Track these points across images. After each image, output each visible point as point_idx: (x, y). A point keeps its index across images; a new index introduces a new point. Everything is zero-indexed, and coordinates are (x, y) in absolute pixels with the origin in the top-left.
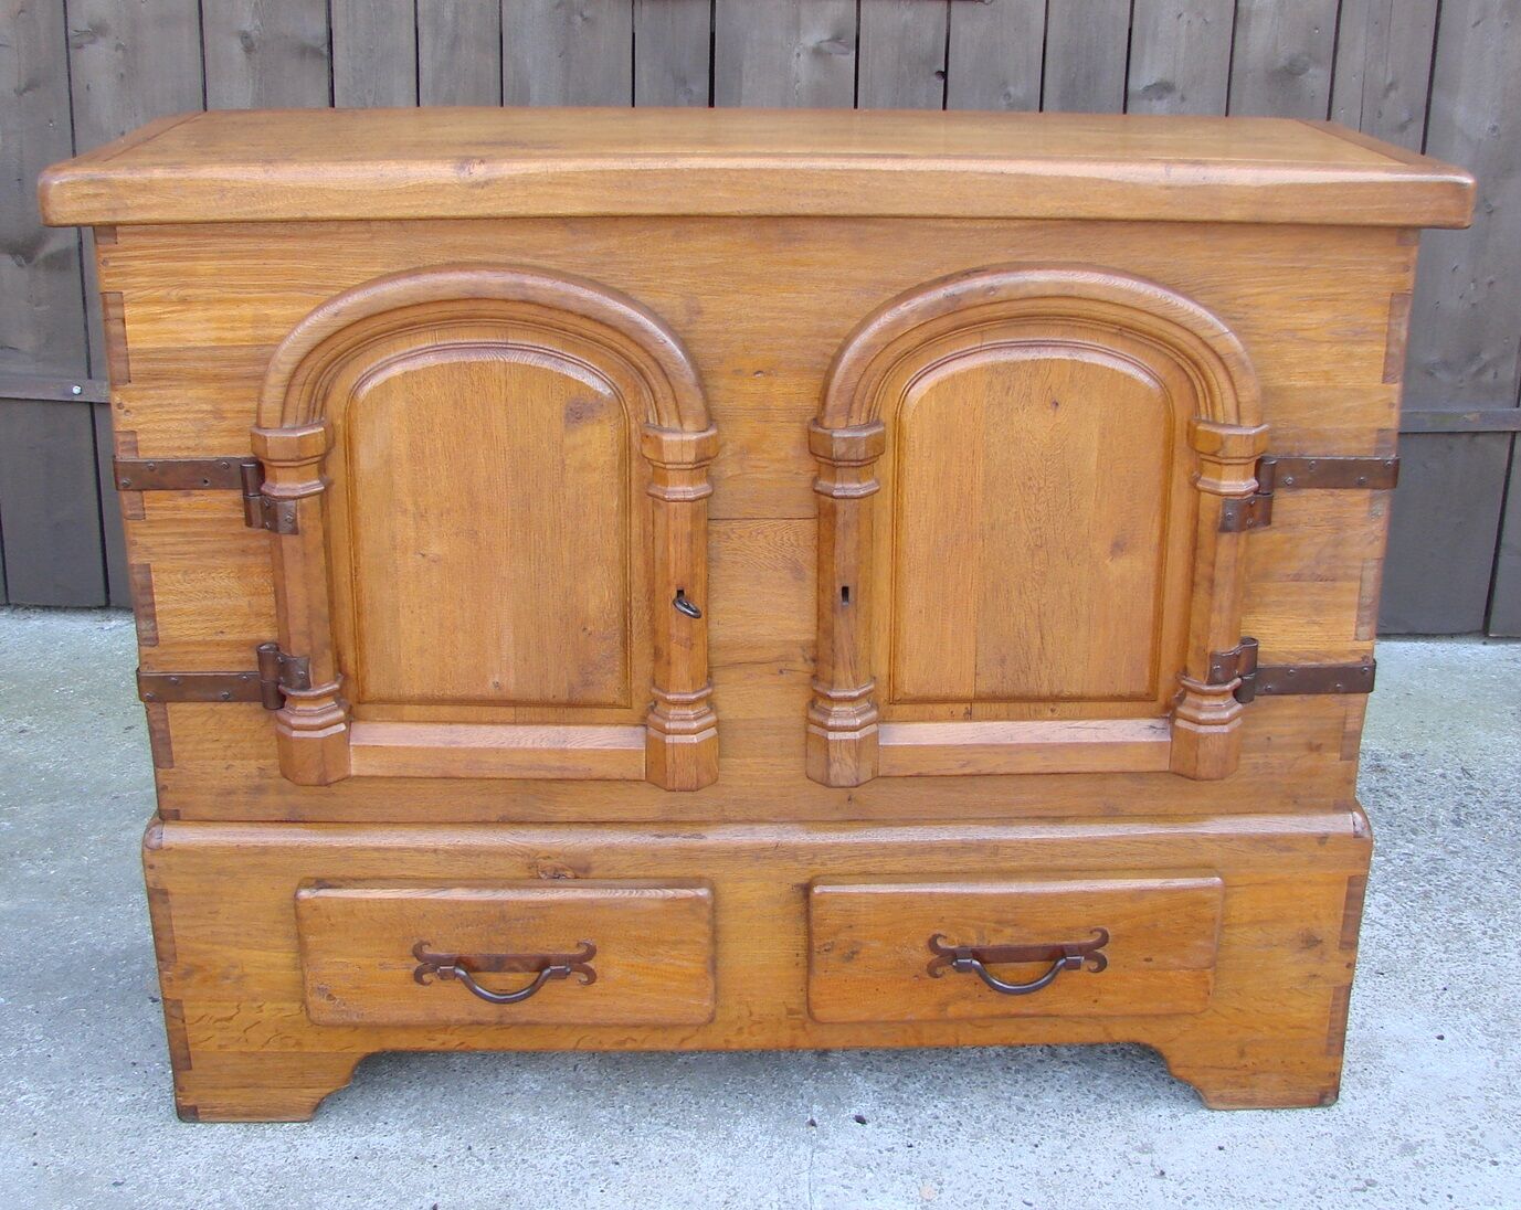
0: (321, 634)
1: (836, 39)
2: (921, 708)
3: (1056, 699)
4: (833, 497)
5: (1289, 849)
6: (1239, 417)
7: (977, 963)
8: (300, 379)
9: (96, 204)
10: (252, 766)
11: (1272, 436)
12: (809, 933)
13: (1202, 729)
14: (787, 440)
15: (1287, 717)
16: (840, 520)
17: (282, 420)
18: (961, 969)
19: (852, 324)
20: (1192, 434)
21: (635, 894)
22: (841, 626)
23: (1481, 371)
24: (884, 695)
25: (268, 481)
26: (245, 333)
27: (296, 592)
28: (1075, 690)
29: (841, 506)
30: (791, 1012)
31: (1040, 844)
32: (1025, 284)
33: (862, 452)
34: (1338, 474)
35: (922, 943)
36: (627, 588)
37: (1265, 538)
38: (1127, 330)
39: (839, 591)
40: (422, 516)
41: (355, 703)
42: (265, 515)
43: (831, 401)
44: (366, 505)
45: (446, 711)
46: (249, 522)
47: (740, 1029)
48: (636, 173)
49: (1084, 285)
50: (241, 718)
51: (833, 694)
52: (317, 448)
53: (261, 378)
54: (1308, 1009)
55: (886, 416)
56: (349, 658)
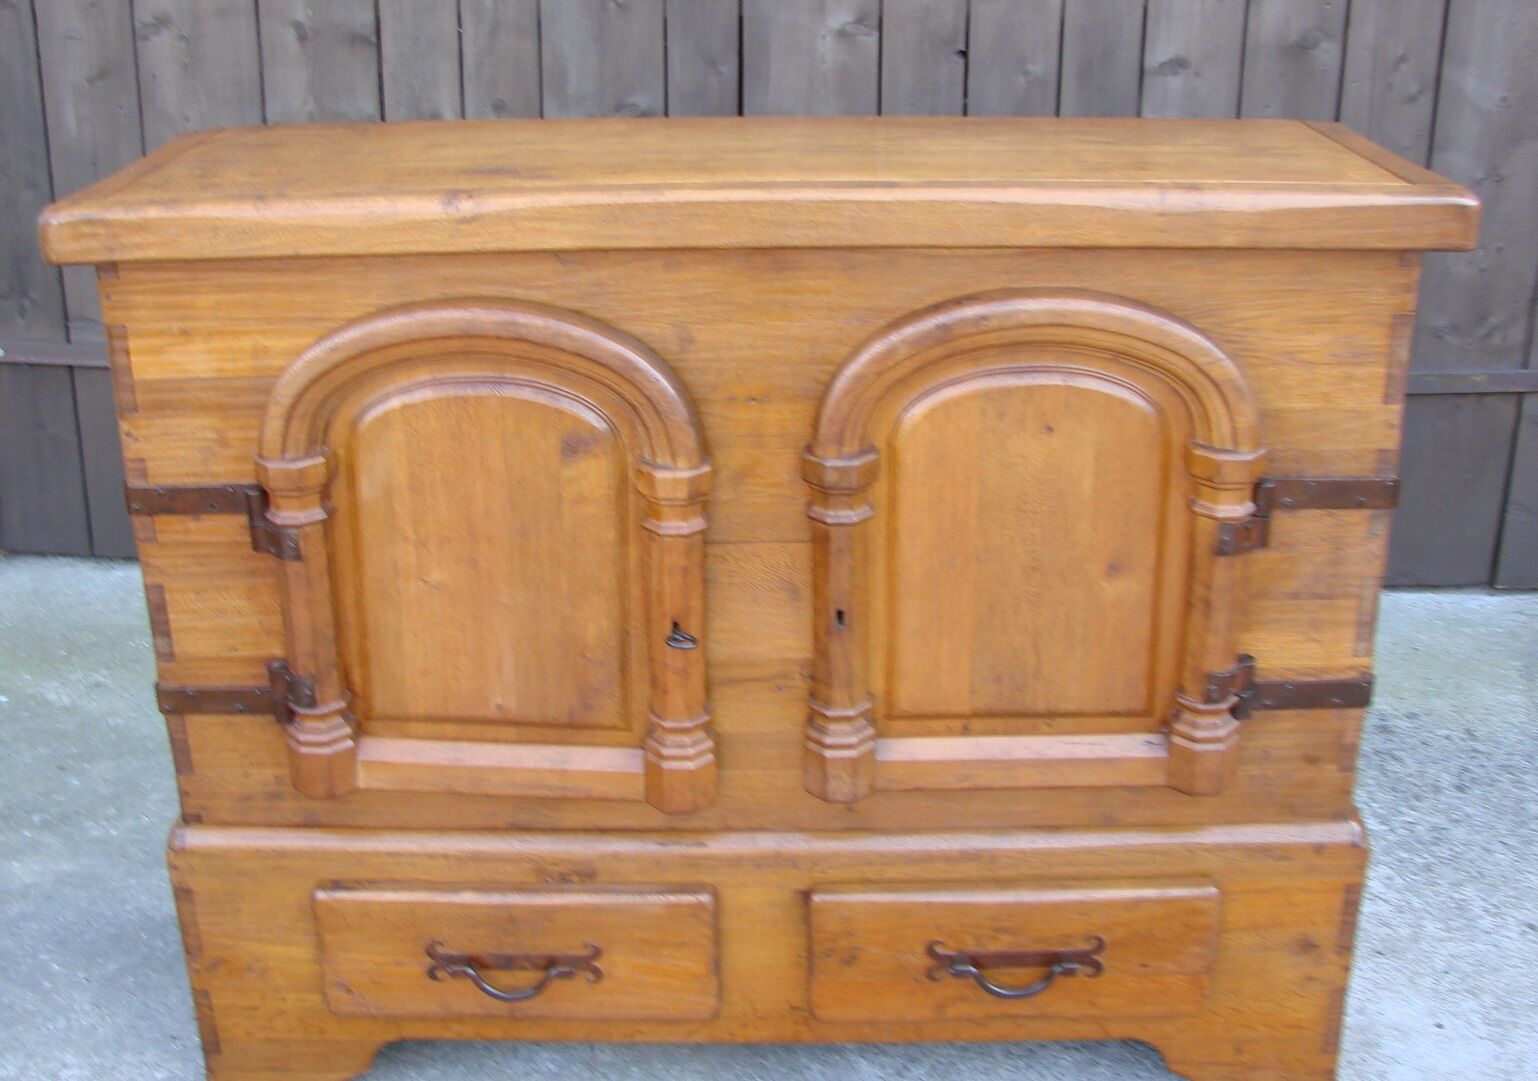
0: (328, 653)
1: (860, 21)
2: (918, 723)
3: (1052, 715)
4: (825, 523)
5: (1285, 858)
6: (1235, 441)
7: (973, 969)
8: (301, 409)
9: (94, 244)
10: (269, 774)
11: (1269, 458)
12: (810, 937)
13: (1198, 747)
14: (781, 465)
15: (1284, 731)
16: (834, 547)
17: (284, 450)
18: (959, 975)
19: (844, 351)
20: (1188, 458)
21: (638, 899)
22: (835, 649)
23: (1489, 334)
24: (881, 710)
25: (272, 509)
26: (245, 364)
27: (301, 616)
28: (1070, 707)
29: (834, 533)
30: (794, 1008)
31: (1037, 853)
32: (1019, 312)
33: (854, 480)
34: (1337, 495)
35: (920, 949)
36: (624, 615)
37: (1261, 559)
38: (1123, 357)
39: (833, 614)
40: (421, 544)
41: (361, 720)
42: (269, 541)
43: (825, 429)
44: (370, 531)
45: (450, 729)
46: (256, 546)
47: (745, 1026)
48: (624, 207)
49: (1077, 313)
50: (255, 729)
51: (829, 713)
52: (316, 479)
53: (262, 408)
54: (1305, 1009)
55: (880, 442)
56: (357, 676)
